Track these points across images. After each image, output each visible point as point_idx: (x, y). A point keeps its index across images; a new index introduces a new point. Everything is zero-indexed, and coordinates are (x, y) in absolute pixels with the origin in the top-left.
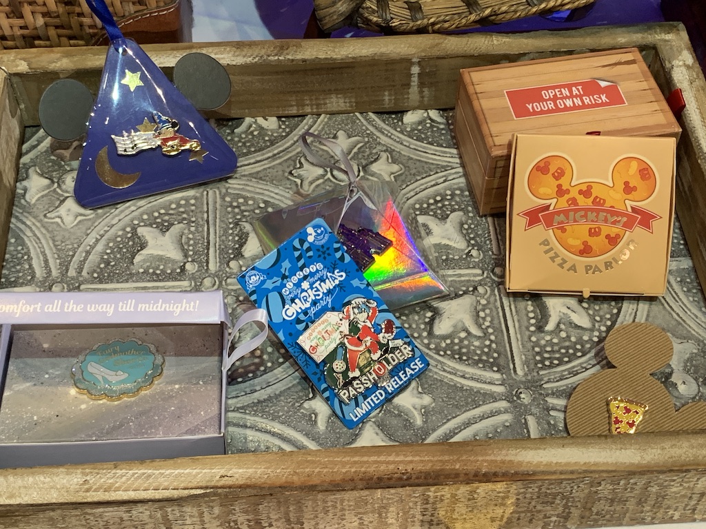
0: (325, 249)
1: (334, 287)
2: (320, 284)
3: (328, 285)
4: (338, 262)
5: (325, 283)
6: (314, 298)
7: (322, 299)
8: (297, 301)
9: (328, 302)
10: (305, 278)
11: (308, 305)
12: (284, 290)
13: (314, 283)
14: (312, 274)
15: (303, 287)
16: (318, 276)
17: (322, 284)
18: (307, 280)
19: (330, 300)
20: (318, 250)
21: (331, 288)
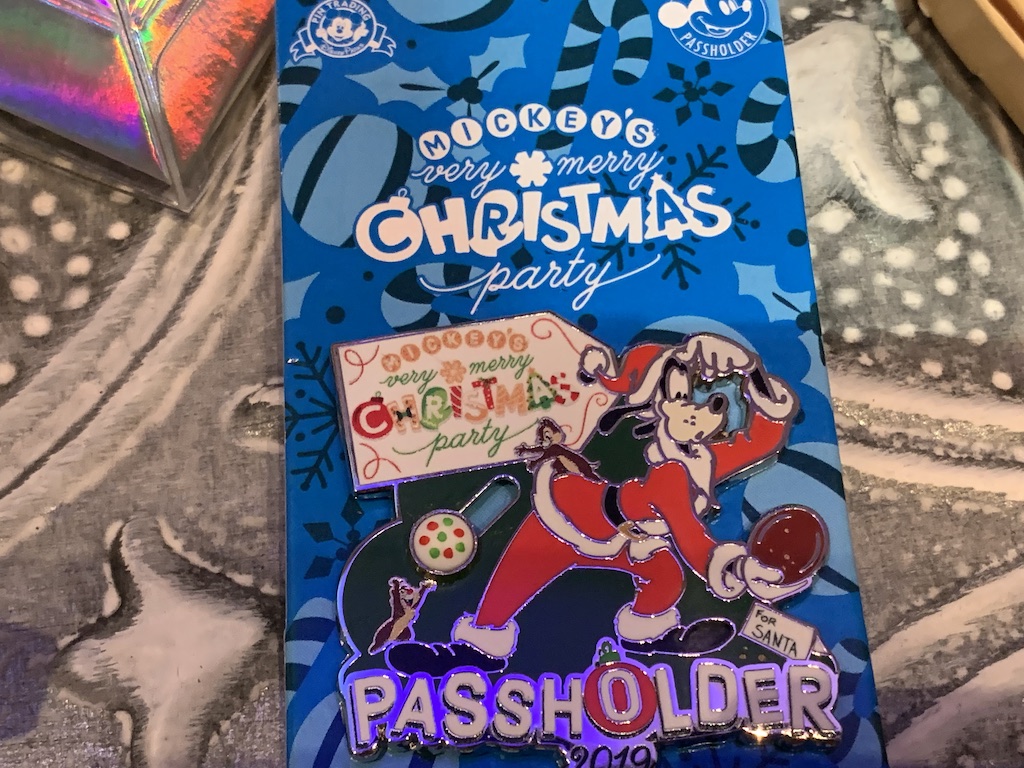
0: (707, 82)
1: (649, 245)
2: (593, 200)
3: (631, 222)
4: (731, 157)
5: (619, 209)
6: (531, 236)
7: (564, 258)
8: (455, 206)
9: (582, 286)
10: (550, 140)
11: (489, 247)
12: (429, 136)
13: (574, 179)
14: (585, 143)
15: (514, 170)
16: (611, 162)
17: (606, 204)
18: (554, 153)
19: (596, 284)
20: (676, 72)
21: (635, 238)
